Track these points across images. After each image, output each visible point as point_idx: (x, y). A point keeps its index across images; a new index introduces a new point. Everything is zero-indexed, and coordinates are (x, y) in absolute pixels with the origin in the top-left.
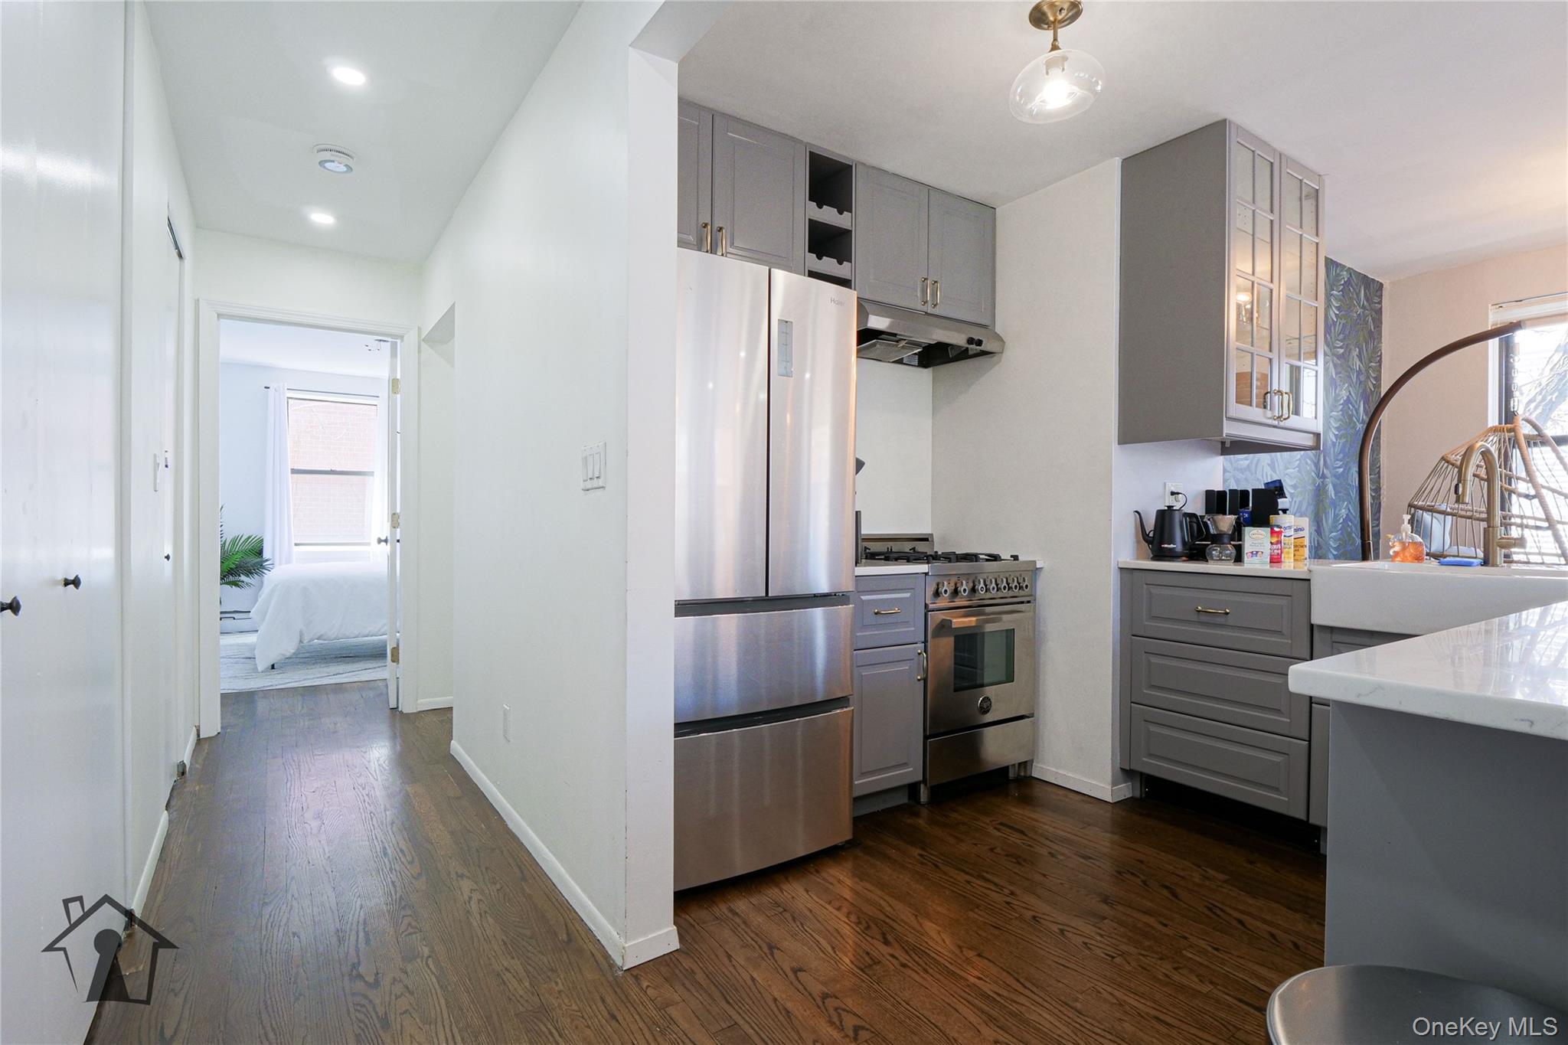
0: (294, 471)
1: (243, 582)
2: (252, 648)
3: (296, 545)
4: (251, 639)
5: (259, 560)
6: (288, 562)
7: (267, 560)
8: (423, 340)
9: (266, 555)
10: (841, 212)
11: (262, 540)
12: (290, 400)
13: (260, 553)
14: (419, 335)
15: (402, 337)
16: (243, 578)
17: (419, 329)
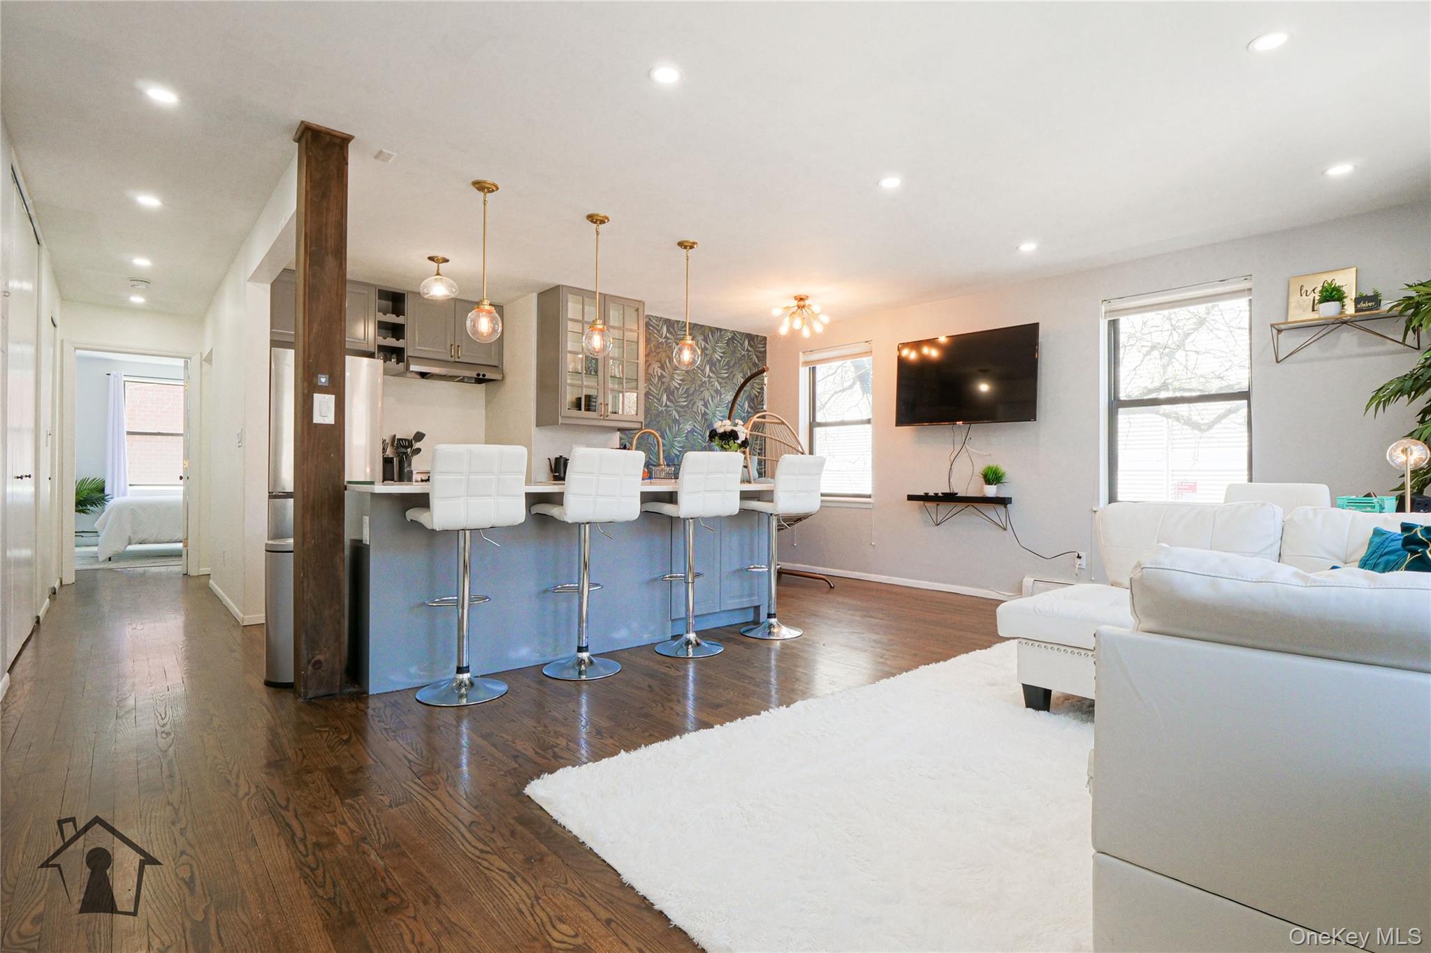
0: (129, 433)
1: (89, 510)
2: (96, 553)
3: (130, 485)
4: (95, 549)
5: (101, 495)
6: (124, 494)
7: (108, 495)
8: (204, 360)
9: (107, 491)
10: (398, 316)
11: (104, 481)
12: (126, 383)
13: (102, 490)
14: (201, 357)
15: (190, 358)
16: (89, 507)
17: (201, 354)
